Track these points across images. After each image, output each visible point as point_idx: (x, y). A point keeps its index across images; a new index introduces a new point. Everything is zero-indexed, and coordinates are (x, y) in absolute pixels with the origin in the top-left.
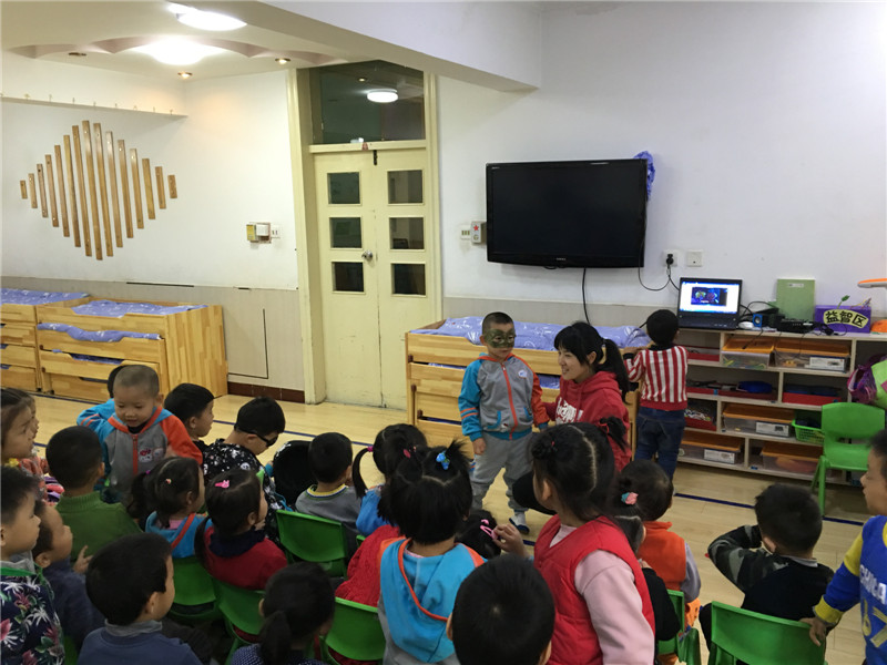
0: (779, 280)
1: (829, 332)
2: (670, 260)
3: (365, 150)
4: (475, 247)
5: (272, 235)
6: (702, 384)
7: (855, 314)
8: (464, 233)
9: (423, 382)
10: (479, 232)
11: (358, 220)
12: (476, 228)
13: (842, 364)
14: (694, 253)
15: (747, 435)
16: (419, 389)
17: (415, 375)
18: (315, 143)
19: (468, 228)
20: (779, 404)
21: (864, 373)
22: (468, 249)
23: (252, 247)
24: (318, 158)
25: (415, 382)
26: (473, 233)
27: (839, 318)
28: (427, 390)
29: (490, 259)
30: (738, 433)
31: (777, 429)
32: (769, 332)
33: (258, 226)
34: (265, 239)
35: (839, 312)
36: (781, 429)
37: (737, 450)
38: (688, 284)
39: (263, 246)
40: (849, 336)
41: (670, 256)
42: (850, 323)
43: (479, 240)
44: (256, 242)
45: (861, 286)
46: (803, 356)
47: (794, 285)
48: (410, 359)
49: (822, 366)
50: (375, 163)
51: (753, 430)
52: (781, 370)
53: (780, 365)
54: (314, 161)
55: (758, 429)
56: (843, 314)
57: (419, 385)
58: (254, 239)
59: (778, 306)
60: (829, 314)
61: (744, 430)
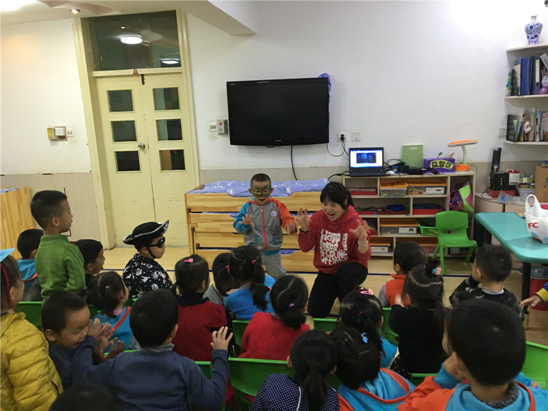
0: (403, 146)
1: (436, 173)
2: (342, 138)
3: (136, 74)
4: (220, 136)
5: (68, 135)
6: (366, 209)
7: (447, 162)
8: (212, 127)
9: (199, 225)
10: (223, 127)
11: (133, 123)
12: (221, 124)
13: (443, 189)
14: (356, 133)
15: (394, 236)
16: (196, 229)
17: (193, 221)
18: (96, 70)
19: (215, 124)
20: (411, 216)
21: (455, 194)
22: (215, 138)
23: (52, 144)
24: (99, 80)
25: (194, 225)
26: (218, 127)
27: (438, 165)
28: (203, 230)
29: (231, 144)
30: (389, 235)
31: (410, 230)
32: (403, 176)
33: (56, 129)
34: (63, 138)
35: (438, 161)
36: (412, 230)
37: (389, 245)
38: (354, 152)
39: (61, 143)
40: (445, 174)
41: (342, 135)
42: (444, 167)
43: (223, 132)
44: (56, 140)
45: (449, 146)
46: (423, 187)
47: (412, 148)
48: (189, 211)
49: (432, 192)
50: (143, 83)
51: (398, 232)
52: (411, 196)
53: (410, 194)
54: (96, 82)
55: (400, 231)
56: (440, 162)
57: (197, 227)
58: (54, 138)
59: (404, 161)
60: (433, 163)
61: (392, 233)
